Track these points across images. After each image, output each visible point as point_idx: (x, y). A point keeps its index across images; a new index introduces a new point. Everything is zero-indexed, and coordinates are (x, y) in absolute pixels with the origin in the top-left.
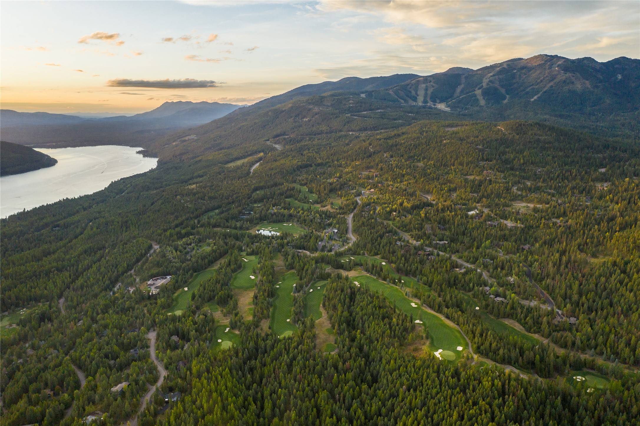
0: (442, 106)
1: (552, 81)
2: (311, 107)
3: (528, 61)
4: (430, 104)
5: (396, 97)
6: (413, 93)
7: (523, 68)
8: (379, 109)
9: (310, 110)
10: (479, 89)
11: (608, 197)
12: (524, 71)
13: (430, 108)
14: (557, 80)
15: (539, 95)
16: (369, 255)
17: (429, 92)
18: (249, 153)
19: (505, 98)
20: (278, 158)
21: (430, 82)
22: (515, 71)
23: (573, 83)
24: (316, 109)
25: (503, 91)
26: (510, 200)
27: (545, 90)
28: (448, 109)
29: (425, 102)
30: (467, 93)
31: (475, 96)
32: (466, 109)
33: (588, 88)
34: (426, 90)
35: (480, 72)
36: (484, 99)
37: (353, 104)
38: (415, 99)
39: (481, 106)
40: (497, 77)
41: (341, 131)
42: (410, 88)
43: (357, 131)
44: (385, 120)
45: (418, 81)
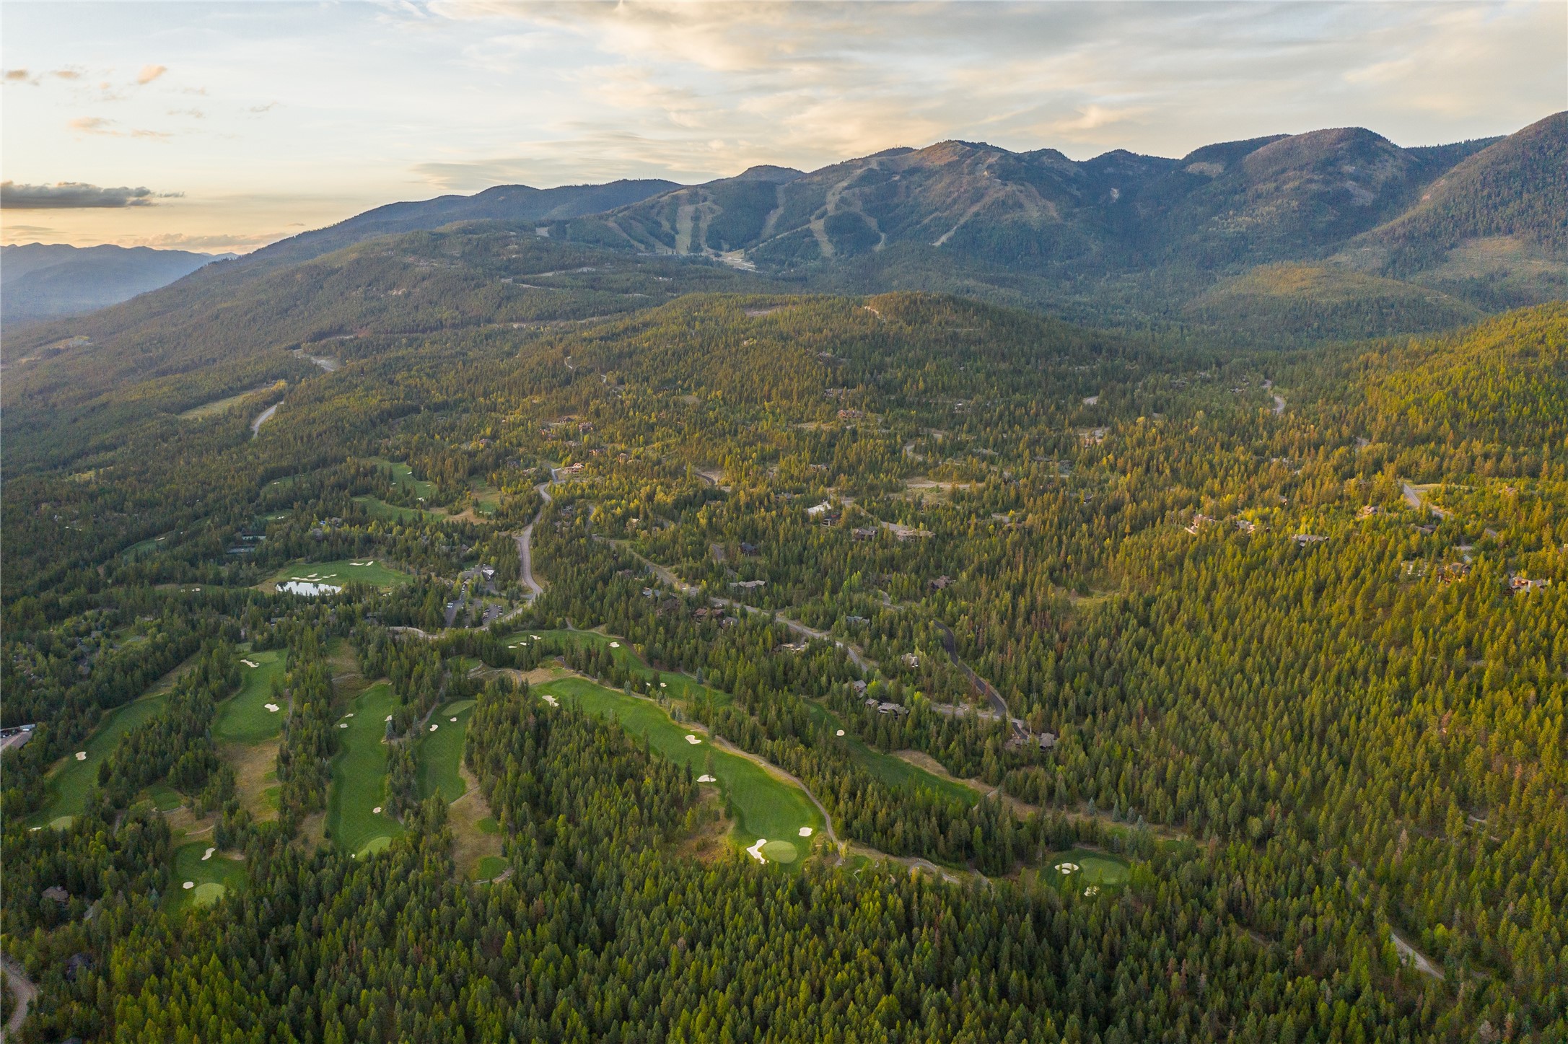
0: (735, 259)
1: (977, 201)
2: (410, 259)
3: (924, 154)
4: (707, 252)
5: (625, 235)
6: (666, 226)
7: (913, 171)
8: (581, 265)
9: (406, 267)
10: (819, 218)
11: (1105, 460)
12: (916, 178)
13: (707, 261)
14: (987, 200)
15: (951, 233)
16: (577, 627)
17: (704, 225)
18: (246, 381)
19: (878, 240)
20: (327, 394)
21: (705, 200)
22: (897, 178)
23: (1021, 206)
24: (423, 266)
25: (872, 223)
26: (902, 476)
27: (962, 221)
28: (749, 266)
29: (695, 247)
30: (793, 228)
31: (809, 233)
32: (792, 265)
33: (1052, 218)
34: (696, 218)
35: (817, 179)
36: (830, 241)
37: (517, 252)
38: (670, 241)
39: (825, 259)
40: (857, 190)
41: (489, 321)
42: (658, 213)
43: (532, 320)
44: (601, 292)
45: (677, 198)
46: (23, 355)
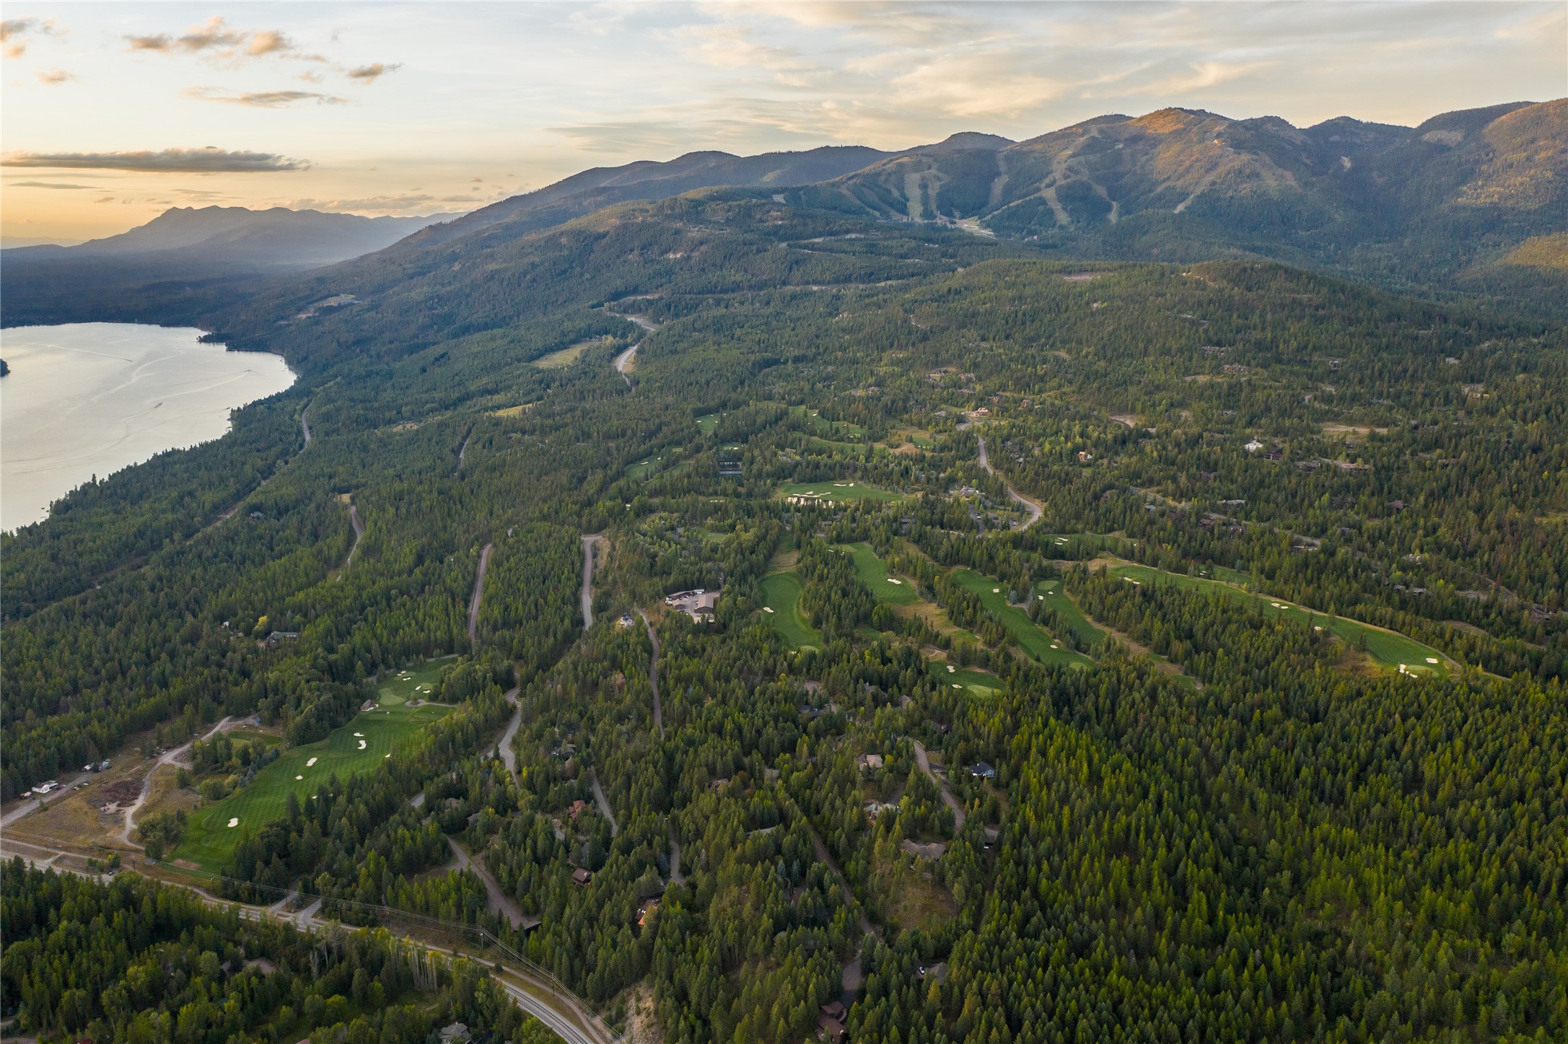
0: (970, 226)
1: (1211, 169)
2: (679, 225)
3: (1145, 122)
4: (941, 220)
5: (858, 202)
6: (895, 193)
7: (1135, 139)
8: (848, 231)
9: (677, 232)
10: (1048, 186)
11: (1503, 410)
12: (1140, 146)
13: (945, 228)
14: (1221, 169)
15: (1188, 202)
16: (1096, 532)
17: (933, 191)
18: (572, 336)
19: (1109, 209)
21: (930, 168)
22: (1121, 146)
23: (1257, 175)
24: (694, 233)
25: (1101, 191)
26: (1317, 421)
27: (1198, 192)
28: (987, 233)
29: (927, 214)
30: (1025, 196)
31: (1042, 201)
32: (1031, 233)
33: (1292, 187)
34: (924, 186)
35: (1038, 147)
36: (1065, 209)
37: (782, 219)
38: (903, 210)
39: (1061, 227)
40: (1082, 158)
41: (784, 283)
42: (887, 180)
43: (829, 283)
44: (884, 258)
45: (901, 165)
46: (300, 310)
